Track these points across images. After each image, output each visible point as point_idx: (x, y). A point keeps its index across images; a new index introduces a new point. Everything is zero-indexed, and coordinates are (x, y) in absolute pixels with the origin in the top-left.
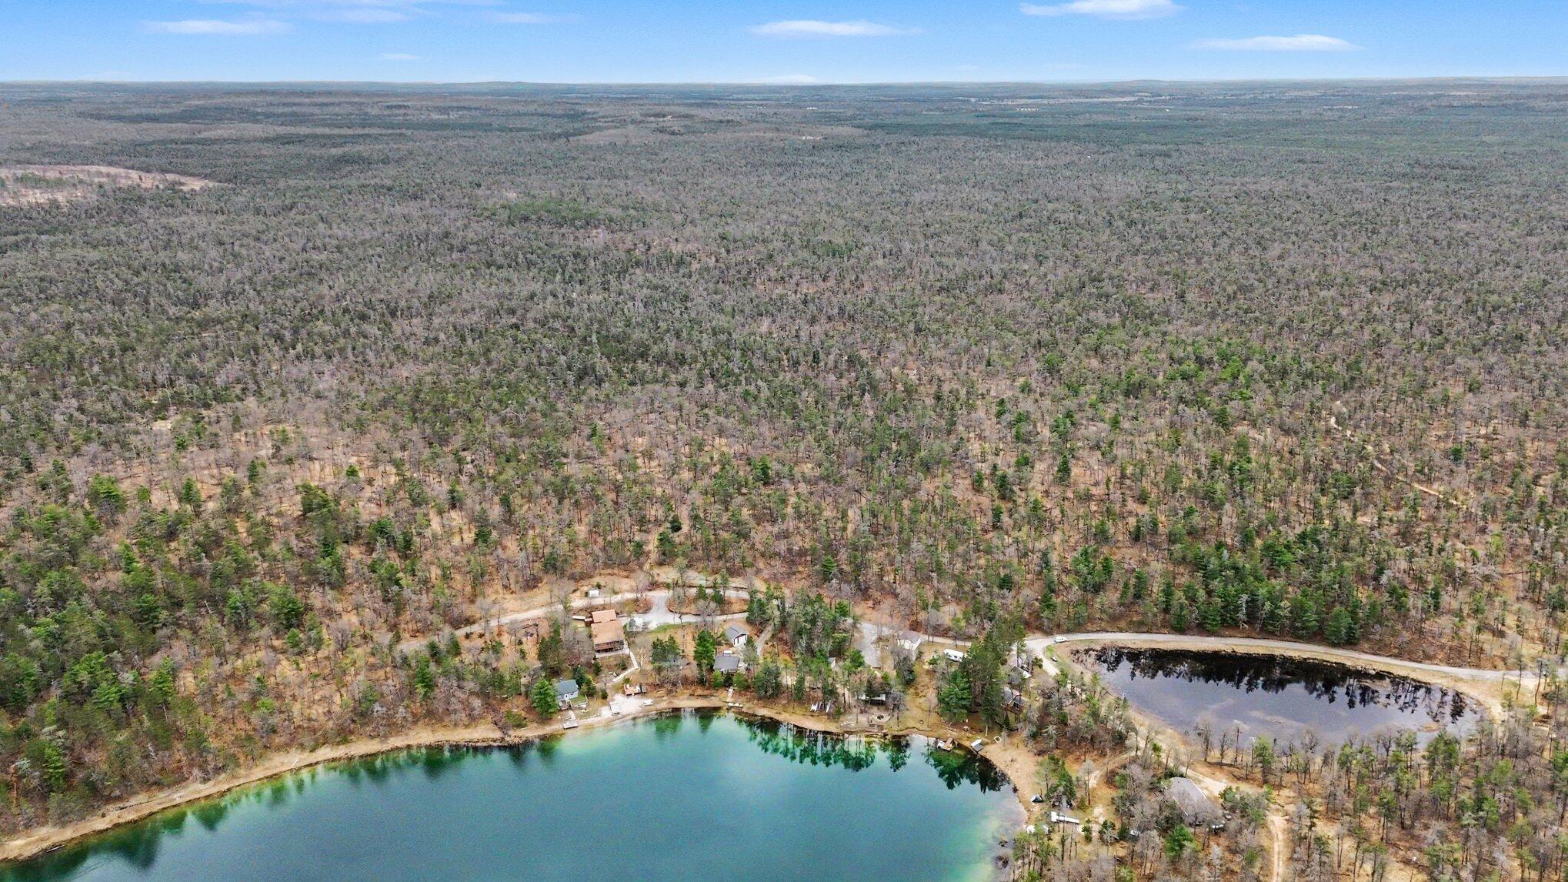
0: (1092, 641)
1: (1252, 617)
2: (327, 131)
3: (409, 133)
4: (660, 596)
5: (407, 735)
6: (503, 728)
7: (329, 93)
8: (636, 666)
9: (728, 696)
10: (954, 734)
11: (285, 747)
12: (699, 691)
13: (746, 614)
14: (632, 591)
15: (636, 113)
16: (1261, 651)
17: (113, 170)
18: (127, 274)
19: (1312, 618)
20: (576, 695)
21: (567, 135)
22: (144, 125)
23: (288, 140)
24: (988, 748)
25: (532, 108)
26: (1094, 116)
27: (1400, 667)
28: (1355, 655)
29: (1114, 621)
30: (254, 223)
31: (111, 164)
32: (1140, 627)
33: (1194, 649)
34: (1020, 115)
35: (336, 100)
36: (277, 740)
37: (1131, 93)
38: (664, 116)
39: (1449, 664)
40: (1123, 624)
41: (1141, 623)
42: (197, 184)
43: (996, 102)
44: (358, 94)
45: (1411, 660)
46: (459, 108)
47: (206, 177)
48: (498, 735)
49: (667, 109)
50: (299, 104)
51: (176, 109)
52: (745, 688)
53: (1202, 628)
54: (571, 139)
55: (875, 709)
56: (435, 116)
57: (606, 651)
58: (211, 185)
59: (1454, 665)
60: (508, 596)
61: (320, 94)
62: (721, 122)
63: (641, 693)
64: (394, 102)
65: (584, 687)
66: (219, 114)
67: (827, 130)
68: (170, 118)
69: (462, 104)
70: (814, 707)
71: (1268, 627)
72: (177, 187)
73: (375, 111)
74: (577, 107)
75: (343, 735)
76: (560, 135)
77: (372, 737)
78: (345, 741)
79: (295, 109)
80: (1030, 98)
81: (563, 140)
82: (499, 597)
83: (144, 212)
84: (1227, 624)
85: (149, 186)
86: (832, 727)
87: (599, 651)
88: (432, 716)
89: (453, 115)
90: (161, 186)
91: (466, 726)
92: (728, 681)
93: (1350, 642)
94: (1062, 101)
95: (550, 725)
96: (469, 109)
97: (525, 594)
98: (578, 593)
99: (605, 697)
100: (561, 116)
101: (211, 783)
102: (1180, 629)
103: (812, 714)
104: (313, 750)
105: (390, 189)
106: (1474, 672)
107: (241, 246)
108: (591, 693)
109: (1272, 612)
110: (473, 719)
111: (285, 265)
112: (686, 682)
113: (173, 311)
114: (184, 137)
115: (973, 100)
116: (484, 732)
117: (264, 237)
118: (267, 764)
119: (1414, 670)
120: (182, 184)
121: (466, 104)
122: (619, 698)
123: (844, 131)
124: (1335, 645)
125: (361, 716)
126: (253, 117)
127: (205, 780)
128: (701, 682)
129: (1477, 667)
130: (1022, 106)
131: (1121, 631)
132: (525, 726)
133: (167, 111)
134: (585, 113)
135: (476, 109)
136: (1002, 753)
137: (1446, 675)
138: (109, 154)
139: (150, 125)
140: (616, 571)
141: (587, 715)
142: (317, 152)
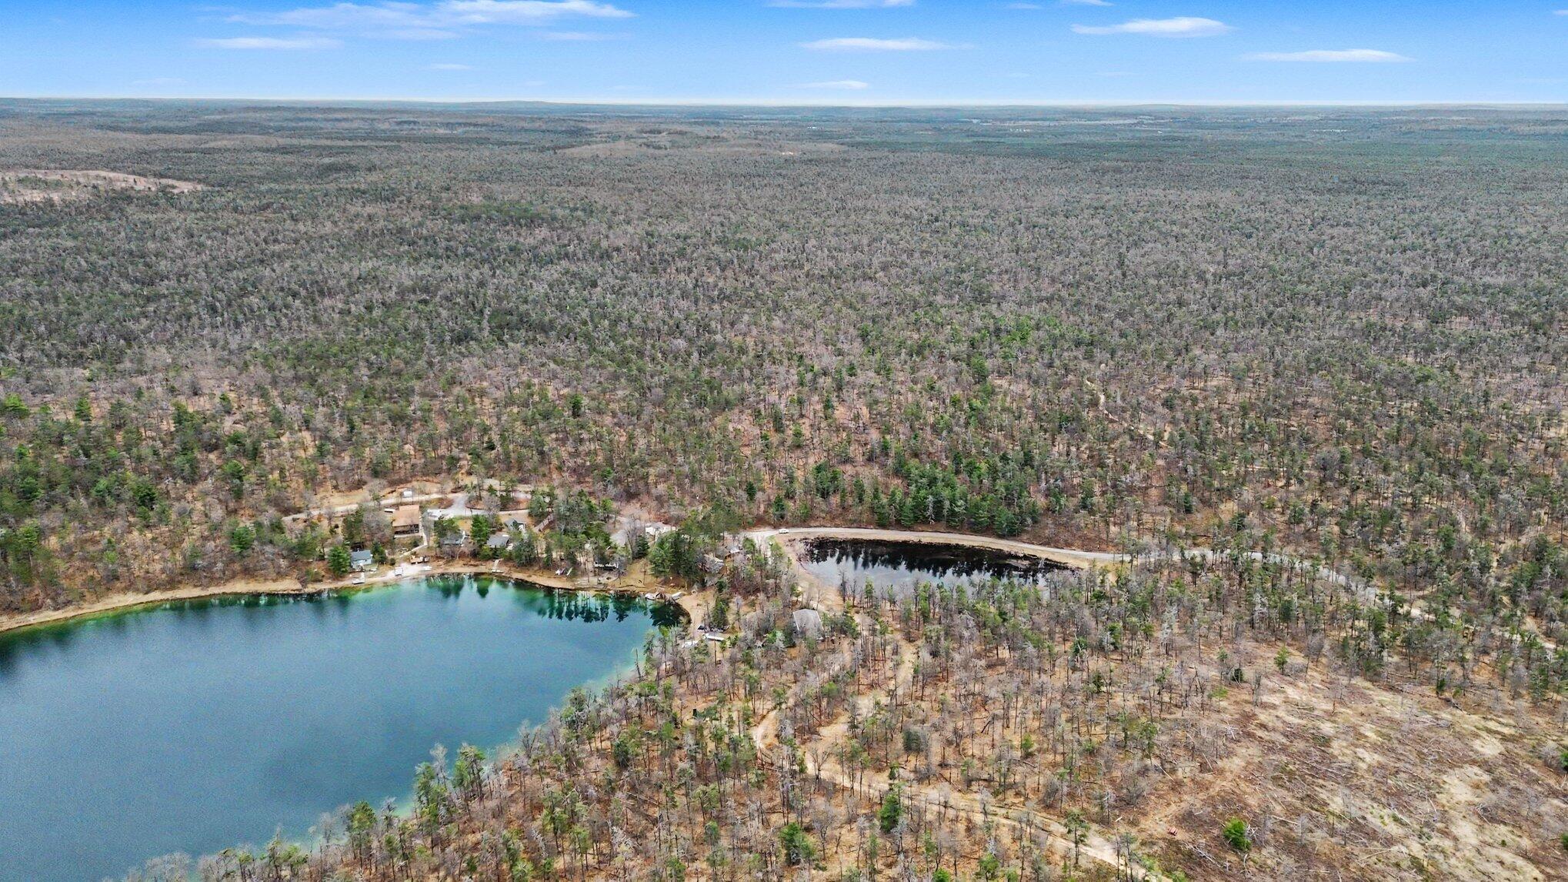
1: (938, 515)
2: (328, 143)
3: (406, 145)
4: (461, 497)
5: (225, 585)
6: (304, 583)
7: (345, 110)
8: (425, 544)
9: (495, 566)
10: (664, 590)
11: (125, 590)
12: (472, 563)
13: (529, 510)
14: (437, 493)
15: (632, 129)
17: (112, 175)
18: (94, 257)
19: (984, 515)
20: (369, 561)
21: (555, 149)
22: (154, 136)
23: (284, 150)
24: (684, 597)
25: (536, 125)
27: (1044, 552)
28: (1014, 543)
29: (833, 519)
30: (229, 218)
31: (113, 170)
35: (349, 116)
36: (118, 585)
37: (1128, 118)
38: (660, 132)
40: (838, 522)
42: (185, 187)
44: (371, 111)
45: (1055, 546)
46: (466, 125)
47: (200, 181)
48: (299, 586)
49: (663, 126)
50: (310, 120)
51: (193, 122)
52: (509, 559)
53: (899, 525)
54: (558, 151)
56: (441, 131)
57: (403, 532)
58: (199, 187)
59: (1085, 550)
60: (336, 494)
61: (335, 110)
62: (708, 138)
63: (424, 562)
64: (405, 118)
65: (377, 556)
66: (230, 128)
67: (808, 146)
68: (183, 131)
70: (559, 571)
71: (952, 522)
72: (168, 190)
73: (385, 126)
74: (582, 124)
75: (172, 583)
76: (548, 149)
77: (195, 586)
78: (172, 588)
79: (308, 124)
81: (552, 152)
82: (328, 495)
83: (130, 210)
84: (919, 520)
85: (142, 188)
86: (568, 585)
87: (397, 533)
88: (248, 573)
89: (460, 131)
90: (153, 189)
91: (274, 581)
92: (495, 554)
93: (1012, 534)
94: (1063, 123)
95: (343, 581)
96: (476, 125)
97: (349, 493)
98: (395, 494)
99: (393, 564)
100: (562, 132)
101: (60, 611)
102: (882, 525)
103: (556, 577)
104: (147, 593)
105: (364, 192)
107: (209, 238)
108: (382, 561)
109: (952, 510)
110: (280, 575)
111: (241, 253)
112: (463, 555)
113: (126, 286)
114: (187, 146)
116: (288, 585)
117: (231, 232)
118: (107, 601)
119: (1053, 553)
120: (174, 187)
121: (475, 120)
122: (405, 565)
123: (827, 147)
124: (1002, 537)
125: (190, 571)
126: (264, 130)
127: (55, 609)
128: (474, 555)
129: (1103, 551)
130: (1020, 127)
131: (837, 526)
132: (322, 581)
133: (182, 124)
134: (586, 129)
135: (482, 125)
136: (693, 600)
138: (112, 163)
139: (162, 136)
140: (430, 479)
141: (374, 575)
142: (313, 160)
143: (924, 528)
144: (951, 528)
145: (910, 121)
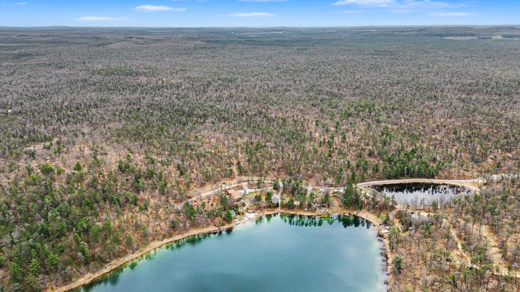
0: (368, 184)
1: (408, 173)
3: (38, 45)
4: (244, 184)
5: (189, 232)
6: (218, 227)
8: (247, 205)
9: (278, 210)
10: (348, 211)
12: (270, 210)
13: (273, 187)
14: (235, 184)
16: (412, 182)
19: (423, 171)
20: (235, 214)
21: (102, 45)
24: (359, 214)
25: (78, 36)
26: (275, 38)
28: (434, 180)
32: (379, 179)
33: (395, 183)
34: (251, 38)
37: (281, 31)
38: (133, 38)
39: (458, 179)
41: (379, 178)
43: (240, 33)
45: (448, 179)
52: (283, 207)
53: (396, 177)
54: (104, 46)
55: (323, 208)
56: (42, 39)
57: (237, 201)
59: (459, 180)
60: (198, 189)
63: (253, 212)
65: (236, 212)
69: (50, 34)
70: (306, 209)
71: (413, 175)
74: (96, 35)
76: (100, 45)
77: (178, 234)
78: (171, 236)
80: (251, 32)
81: (102, 47)
82: (195, 190)
84: (402, 175)
86: (313, 214)
87: (235, 202)
88: (195, 225)
89: (50, 38)
91: (206, 227)
92: (277, 206)
93: (433, 177)
95: (232, 224)
96: (53, 36)
97: (203, 188)
98: (219, 186)
99: (243, 214)
100: (93, 38)
101: (135, 254)
102: (389, 178)
103: (305, 211)
104: (162, 240)
105: (49, 65)
106: (465, 181)
108: (239, 214)
109: (413, 171)
110: (208, 225)
112: (265, 207)
115: (233, 33)
116: (212, 228)
118: (150, 246)
121: (52, 34)
122: (247, 214)
123: (200, 43)
124: (429, 178)
125: (174, 227)
127: (133, 253)
128: (270, 207)
129: (465, 179)
130: (251, 34)
132: (225, 225)
134: (101, 37)
136: (364, 214)
137: (458, 182)
140: (227, 179)
141: (240, 220)
143: (403, 178)
144: (412, 177)
145: (212, 33)
